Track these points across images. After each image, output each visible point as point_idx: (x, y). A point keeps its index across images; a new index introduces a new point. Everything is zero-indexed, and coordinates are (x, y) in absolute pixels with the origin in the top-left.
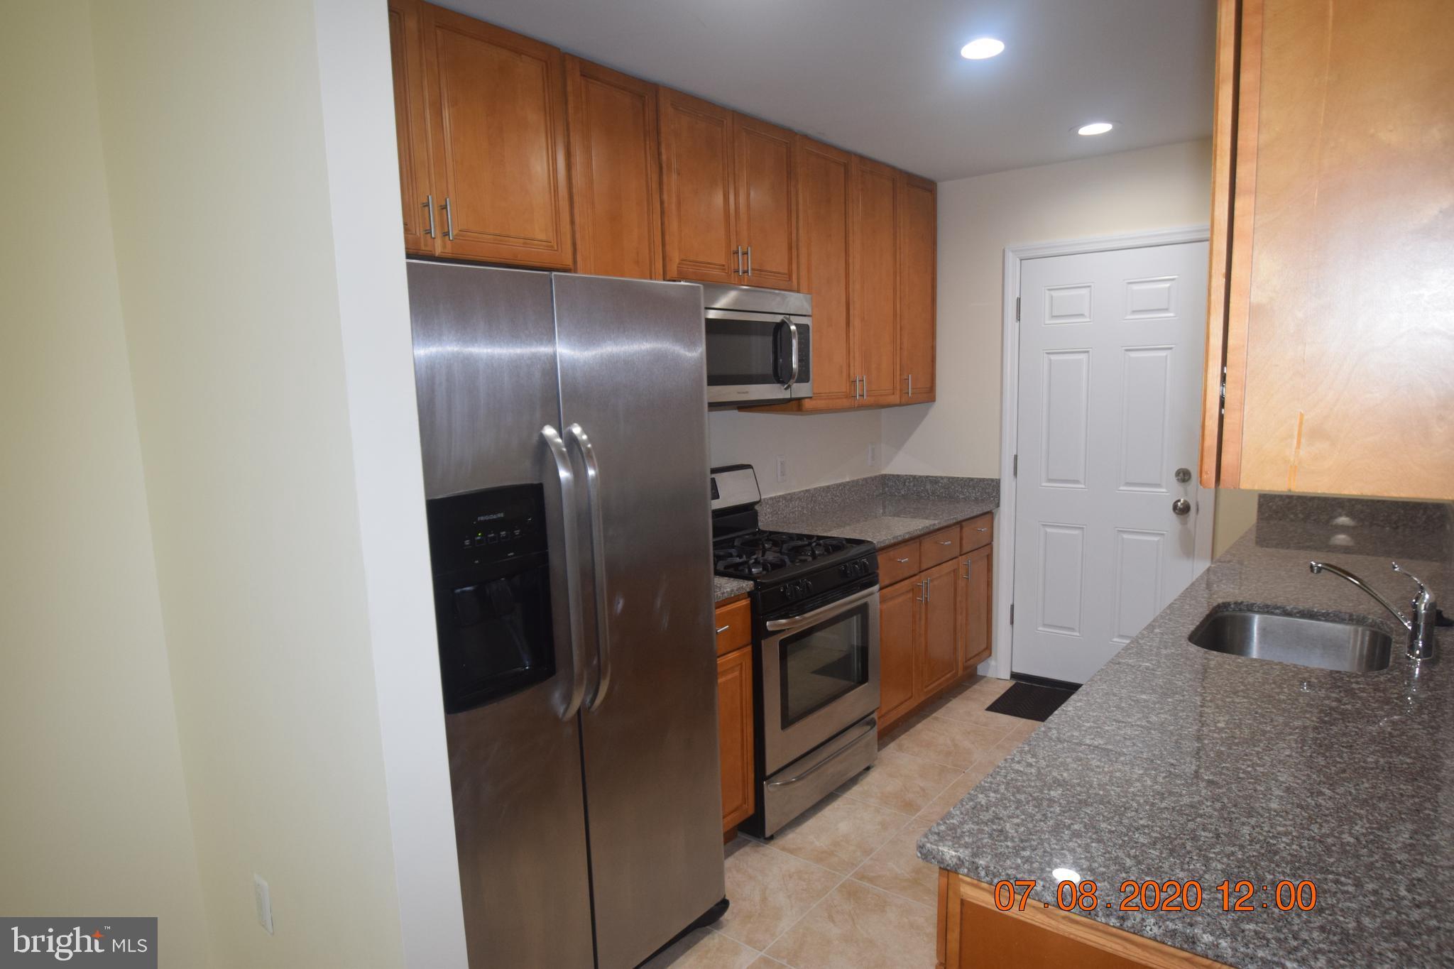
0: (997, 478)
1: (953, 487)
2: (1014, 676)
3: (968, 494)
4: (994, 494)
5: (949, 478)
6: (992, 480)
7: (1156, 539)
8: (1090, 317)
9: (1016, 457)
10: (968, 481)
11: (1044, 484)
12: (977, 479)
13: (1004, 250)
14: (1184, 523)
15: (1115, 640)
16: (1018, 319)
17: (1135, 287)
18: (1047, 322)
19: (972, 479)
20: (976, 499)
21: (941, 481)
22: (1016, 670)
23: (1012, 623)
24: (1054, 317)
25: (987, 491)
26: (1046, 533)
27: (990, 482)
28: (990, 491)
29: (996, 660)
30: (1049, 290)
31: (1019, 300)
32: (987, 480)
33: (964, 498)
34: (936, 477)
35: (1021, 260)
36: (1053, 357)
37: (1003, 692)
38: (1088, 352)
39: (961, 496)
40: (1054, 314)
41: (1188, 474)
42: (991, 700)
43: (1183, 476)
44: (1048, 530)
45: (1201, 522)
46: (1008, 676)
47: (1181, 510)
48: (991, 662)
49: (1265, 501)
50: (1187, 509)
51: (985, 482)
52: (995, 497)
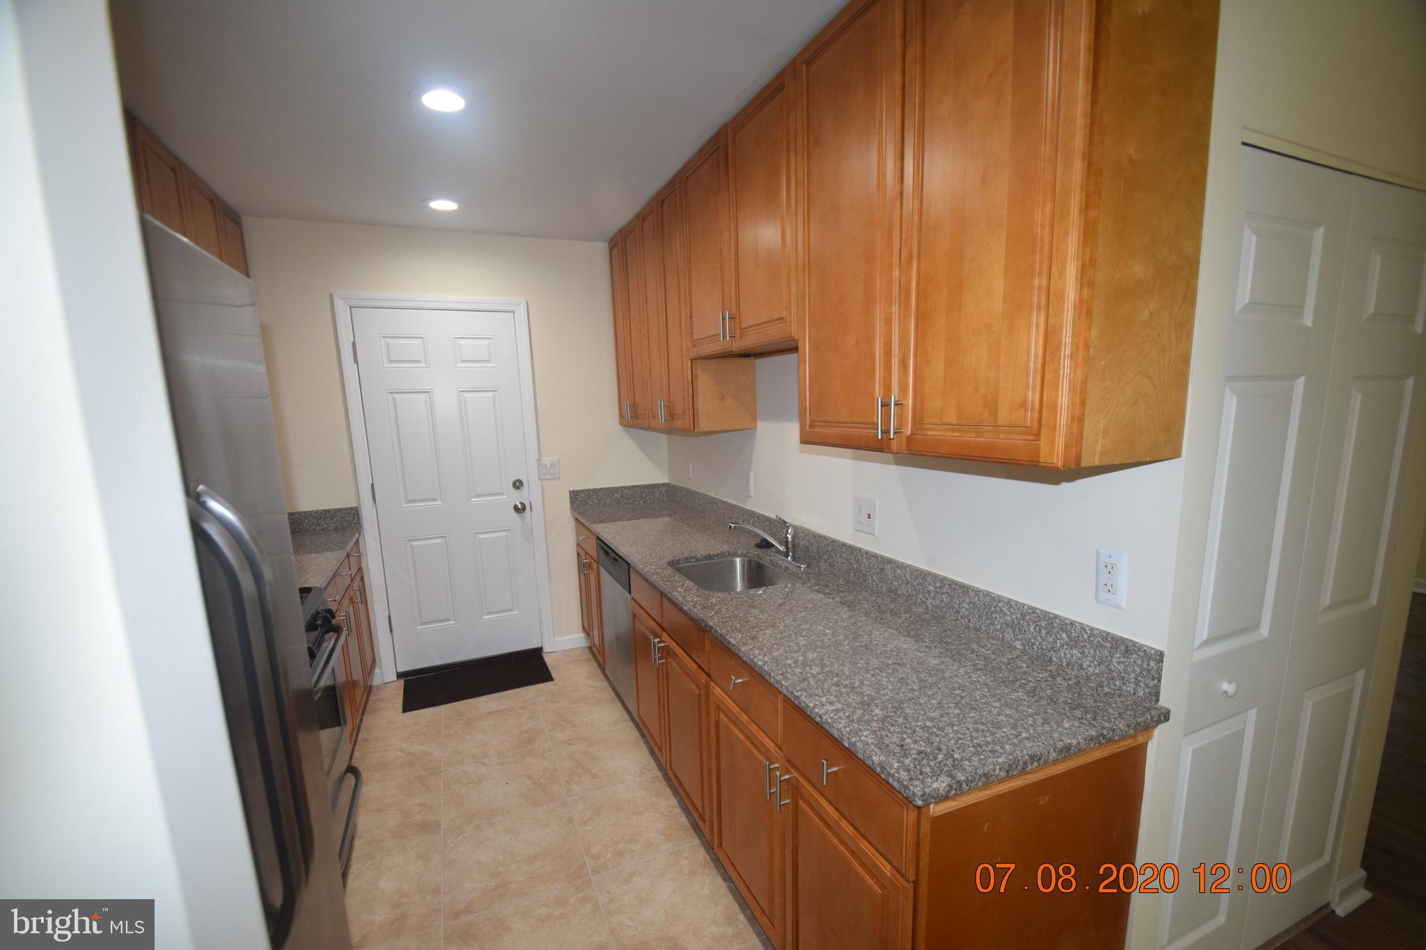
0: (355, 505)
1: (307, 521)
2: (400, 675)
3: (325, 525)
4: (355, 521)
5: (300, 513)
6: (351, 509)
7: (505, 534)
8: (426, 364)
9: (372, 486)
10: (324, 513)
11: (404, 506)
12: (335, 509)
13: (331, 297)
14: (523, 519)
15: (485, 617)
16: (356, 362)
17: (461, 342)
18: (386, 365)
19: (329, 511)
20: (336, 529)
22: (400, 670)
23: (391, 630)
24: (391, 361)
25: (347, 519)
26: (412, 546)
27: (349, 511)
28: (350, 518)
29: (381, 667)
30: (384, 337)
31: (354, 344)
32: (346, 509)
33: (323, 530)
35: (350, 308)
36: (396, 396)
37: (402, 692)
38: (428, 392)
39: (318, 528)
40: (392, 359)
41: (521, 482)
42: (399, 702)
43: (518, 485)
44: (414, 543)
45: (535, 516)
46: (394, 677)
47: (520, 509)
48: (377, 671)
49: (574, 495)
50: (524, 508)
51: (344, 512)
52: (356, 523)
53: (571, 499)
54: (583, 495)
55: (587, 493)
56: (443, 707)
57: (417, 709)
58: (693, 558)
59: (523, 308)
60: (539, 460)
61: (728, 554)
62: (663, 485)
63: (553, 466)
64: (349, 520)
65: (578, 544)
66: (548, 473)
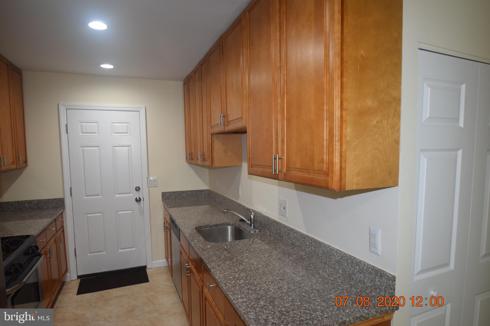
0: (62, 197)
1: (40, 204)
2: (79, 277)
3: (48, 206)
4: (62, 204)
5: (38, 200)
6: (60, 199)
7: (130, 212)
8: (98, 134)
9: (71, 189)
10: (48, 200)
11: (85, 198)
12: (53, 199)
13: (58, 105)
14: (139, 205)
15: (120, 251)
16: (67, 133)
17: (115, 124)
18: (80, 135)
19: (50, 199)
20: (53, 208)
21: (33, 202)
22: (79, 274)
23: (76, 255)
24: (83, 133)
25: (58, 203)
26: (87, 216)
27: (59, 200)
28: (60, 203)
29: (70, 273)
30: (80, 122)
31: (67, 125)
32: (58, 199)
33: (47, 208)
34: (30, 200)
35: (66, 109)
36: (84, 148)
37: (78, 285)
38: (99, 147)
39: (45, 207)
40: (83, 132)
41: (139, 188)
42: (76, 290)
43: (138, 189)
44: (88, 215)
45: (145, 204)
46: (76, 278)
47: (138, 200)
48: (68, 275)
49: (164, 194)
50: (140, 200)
51: (57, 200)
52: (62, 205)
53: (162, 196)
54: (168, 194)
55: (170, 193)
56: (95, 293)
57: (84, 294)
58: (208, 225)
59: (144, 110)
60: (148, 178)
61: (225, 224)
62: (206, 190)
63: (154, 180)
64: (59, 204)
65: (164, 217)
66: (152, 184)
